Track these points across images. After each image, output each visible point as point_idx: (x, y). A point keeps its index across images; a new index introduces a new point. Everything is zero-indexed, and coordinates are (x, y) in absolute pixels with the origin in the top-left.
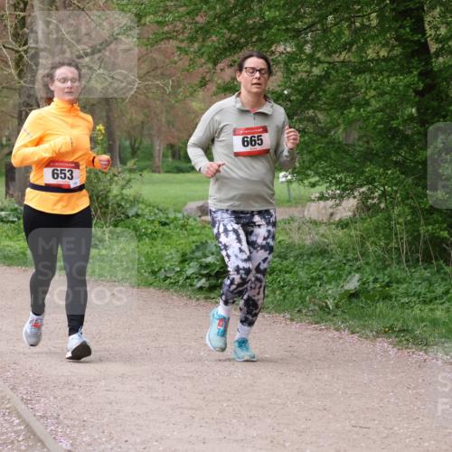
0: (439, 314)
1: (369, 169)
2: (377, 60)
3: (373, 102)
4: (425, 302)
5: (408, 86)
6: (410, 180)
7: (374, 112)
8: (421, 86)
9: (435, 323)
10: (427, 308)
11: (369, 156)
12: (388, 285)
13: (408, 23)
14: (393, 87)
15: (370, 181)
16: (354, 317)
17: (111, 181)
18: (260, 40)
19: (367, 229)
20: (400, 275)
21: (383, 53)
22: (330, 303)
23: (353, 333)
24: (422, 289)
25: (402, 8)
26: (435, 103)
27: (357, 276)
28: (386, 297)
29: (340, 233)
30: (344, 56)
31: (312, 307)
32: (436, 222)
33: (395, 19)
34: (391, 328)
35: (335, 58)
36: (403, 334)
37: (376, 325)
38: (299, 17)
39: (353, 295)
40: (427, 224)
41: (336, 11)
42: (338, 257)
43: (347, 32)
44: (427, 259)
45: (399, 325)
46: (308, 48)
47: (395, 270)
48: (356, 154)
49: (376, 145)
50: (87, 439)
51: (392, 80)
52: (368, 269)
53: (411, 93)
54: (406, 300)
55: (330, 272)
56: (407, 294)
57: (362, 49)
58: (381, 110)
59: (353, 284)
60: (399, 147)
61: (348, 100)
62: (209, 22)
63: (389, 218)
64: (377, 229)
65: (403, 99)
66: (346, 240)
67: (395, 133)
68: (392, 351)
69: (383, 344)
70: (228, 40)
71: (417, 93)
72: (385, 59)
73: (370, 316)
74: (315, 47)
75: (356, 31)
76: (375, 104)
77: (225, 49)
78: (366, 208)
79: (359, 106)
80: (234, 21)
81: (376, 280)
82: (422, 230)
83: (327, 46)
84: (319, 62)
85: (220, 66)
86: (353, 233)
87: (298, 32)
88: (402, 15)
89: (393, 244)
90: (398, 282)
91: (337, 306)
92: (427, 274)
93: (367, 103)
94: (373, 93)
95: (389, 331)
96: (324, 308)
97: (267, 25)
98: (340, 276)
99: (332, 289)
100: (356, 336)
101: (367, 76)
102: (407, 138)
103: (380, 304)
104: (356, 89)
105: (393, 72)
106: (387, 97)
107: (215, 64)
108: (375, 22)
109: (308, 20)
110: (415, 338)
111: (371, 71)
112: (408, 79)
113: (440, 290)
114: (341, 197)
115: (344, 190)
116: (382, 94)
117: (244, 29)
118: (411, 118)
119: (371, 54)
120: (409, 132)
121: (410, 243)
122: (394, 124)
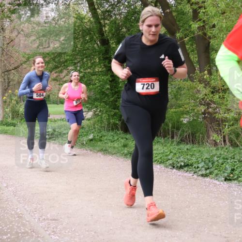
0: (116, 145)
1: (96, 103)
2: (98, 72)
3: (97, 84)
4: (112, 142)
5: (107, 79)
6: (107, 107)
7: (97, 87)
8: (111, 79)
9: (114, 148)
10: (112, 144)
11: (96, 100)
12: (101, 137)
13: (107, 61)
14: (103, 79)
15: (96, 107)
16: (91, 146)
17: (20, 107)
18: (64, 65)
19: (95, 121)
20: (105, 134)
21: (100, 70)
22: (85, 142)
23: (91, 151)
24: (111, 138)
25: (105, 57)
26: (115, 84)
27: (92, 135)
28: (101, 141)
29: (88, 122)
30: (89, 70)
31: (79, 143)
32: (115, 119)
33: (104, 60)
34: (102, 149)
35: (86, 71)
36: (105, 151)
37: (98, 148)
38: (76, 59)
39: (91, 140)
40: (112, 119)
41: (86, 57)
42: (87, 129)
43: (89, 64)
44: (113, 129)
45: (104, 149)
46: (78, 68)
47: (103, 133)
48: (92, 99)
49: (98, 96)
50: (11, 183)
51: (103, 77)
52: (95, 133)
53: (108, 81)
54: (106, 141)
55: (85, 134)
56: (106, 140)
57: (94, 69)
58: (100, 86)
59: (91, 137)
60: (105, 97)
61: (90, 83)
62: (49, 60)
63: (102, 118)
64: (98, 121)
65: (106, 83)
66: (89, 124)
67: (103, 93)
68: (102, 156)
69: (99, 154)
70: (55, 65)
71: (110, 81)
72: (100, 72)
73: (96, 146)
74: (81, 68)
75: (92, 63)
76: (98, 85)
77: (54, 68)
78: (95, 115)
79: (93, 85)
80: (57, 60)
81: (98, 136)
82: (111, 121)
83: (84, 67)
84: (82, 72)
85: (52, 73)
86: (91, 122)
87: (75, 64)
88: (105, 59)
89: (103, 125)
90: (104, 136)
91: (86, 143)
92: (112, 134)
93: (96, 84)
94: (97, 81)
95: (101, 150)
96: (83, 144)
97: (66, 61)
98: (87, 135)
99: (85, 139)
100: (92, 152)
101: (96, 76)
102: (107, 94)
103: (99, 143)
104: (92, 80)
105: (103, 75)
106: (101, 82)
107: (51, 72)
108: (97, 61)
109: (79, 60)
110: (109, 152)
111: (97, 75)
112: (107, 77)
113: (116, 138)
114: (88, 111)
115: (89, 109)
116: (100, 81)
117: (60, 62)
118: (108, 89)
119: (97, 70)
120: (107, 93)
121: (108, 125)
122: (103, 90)
